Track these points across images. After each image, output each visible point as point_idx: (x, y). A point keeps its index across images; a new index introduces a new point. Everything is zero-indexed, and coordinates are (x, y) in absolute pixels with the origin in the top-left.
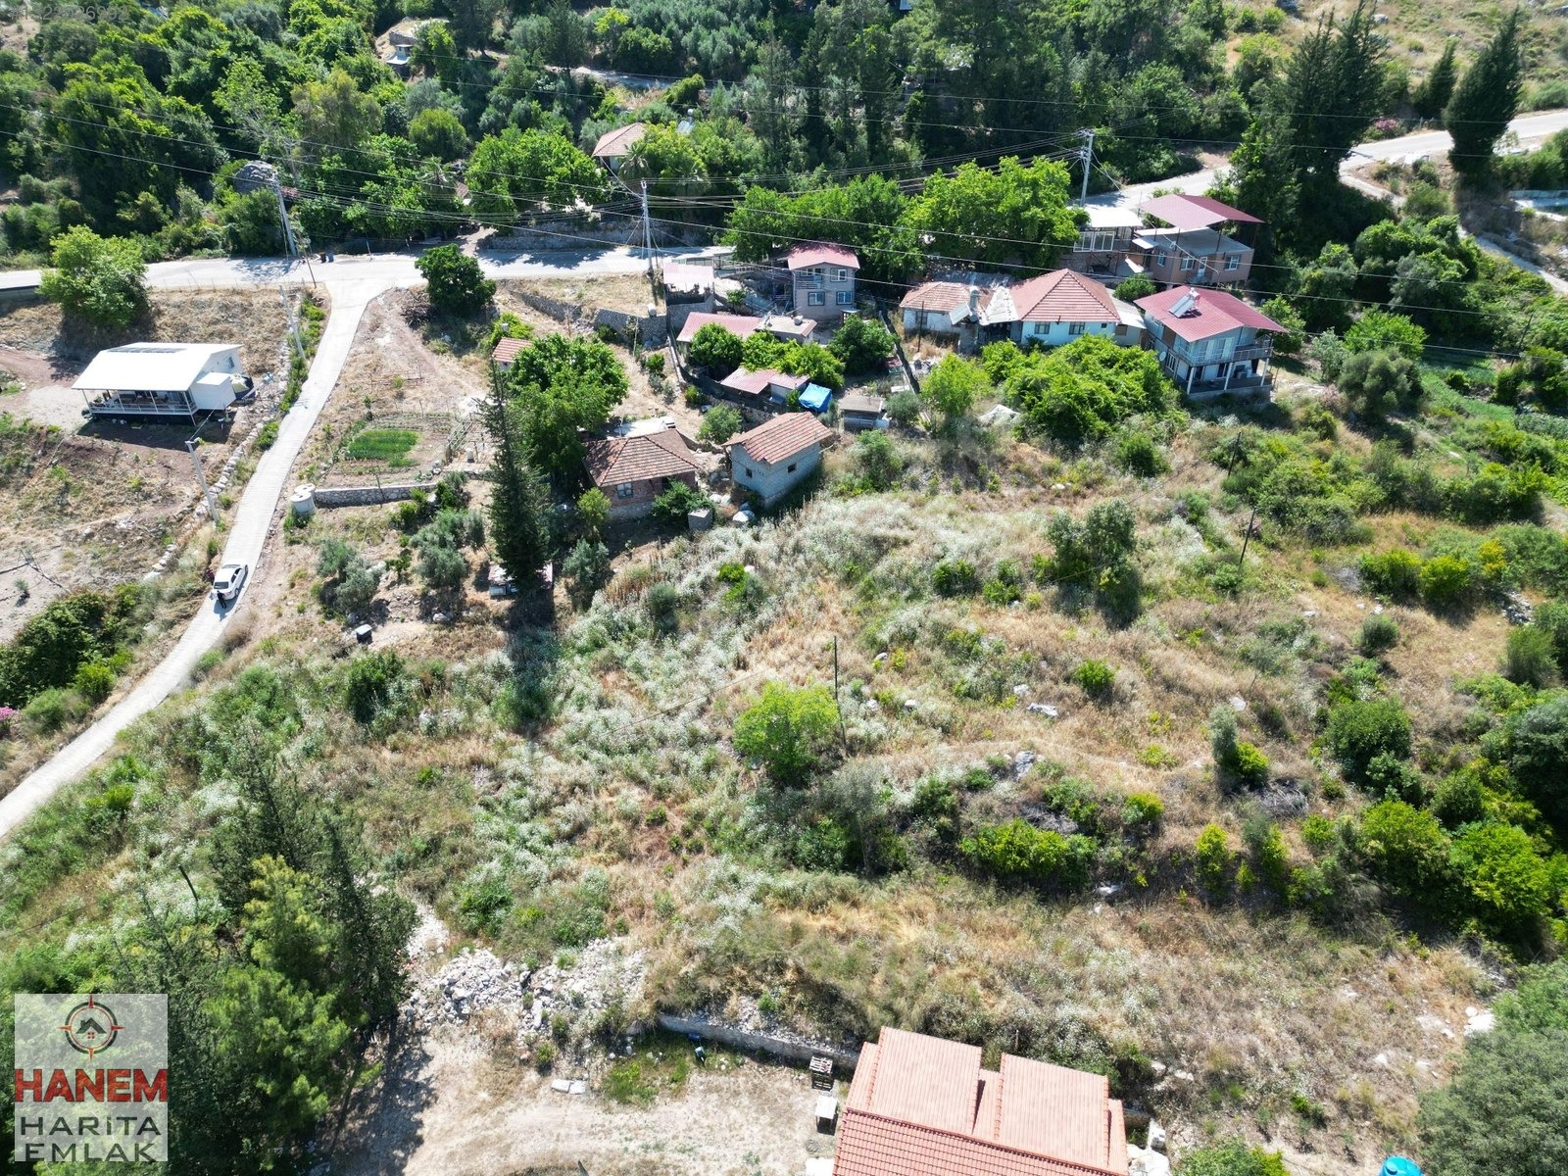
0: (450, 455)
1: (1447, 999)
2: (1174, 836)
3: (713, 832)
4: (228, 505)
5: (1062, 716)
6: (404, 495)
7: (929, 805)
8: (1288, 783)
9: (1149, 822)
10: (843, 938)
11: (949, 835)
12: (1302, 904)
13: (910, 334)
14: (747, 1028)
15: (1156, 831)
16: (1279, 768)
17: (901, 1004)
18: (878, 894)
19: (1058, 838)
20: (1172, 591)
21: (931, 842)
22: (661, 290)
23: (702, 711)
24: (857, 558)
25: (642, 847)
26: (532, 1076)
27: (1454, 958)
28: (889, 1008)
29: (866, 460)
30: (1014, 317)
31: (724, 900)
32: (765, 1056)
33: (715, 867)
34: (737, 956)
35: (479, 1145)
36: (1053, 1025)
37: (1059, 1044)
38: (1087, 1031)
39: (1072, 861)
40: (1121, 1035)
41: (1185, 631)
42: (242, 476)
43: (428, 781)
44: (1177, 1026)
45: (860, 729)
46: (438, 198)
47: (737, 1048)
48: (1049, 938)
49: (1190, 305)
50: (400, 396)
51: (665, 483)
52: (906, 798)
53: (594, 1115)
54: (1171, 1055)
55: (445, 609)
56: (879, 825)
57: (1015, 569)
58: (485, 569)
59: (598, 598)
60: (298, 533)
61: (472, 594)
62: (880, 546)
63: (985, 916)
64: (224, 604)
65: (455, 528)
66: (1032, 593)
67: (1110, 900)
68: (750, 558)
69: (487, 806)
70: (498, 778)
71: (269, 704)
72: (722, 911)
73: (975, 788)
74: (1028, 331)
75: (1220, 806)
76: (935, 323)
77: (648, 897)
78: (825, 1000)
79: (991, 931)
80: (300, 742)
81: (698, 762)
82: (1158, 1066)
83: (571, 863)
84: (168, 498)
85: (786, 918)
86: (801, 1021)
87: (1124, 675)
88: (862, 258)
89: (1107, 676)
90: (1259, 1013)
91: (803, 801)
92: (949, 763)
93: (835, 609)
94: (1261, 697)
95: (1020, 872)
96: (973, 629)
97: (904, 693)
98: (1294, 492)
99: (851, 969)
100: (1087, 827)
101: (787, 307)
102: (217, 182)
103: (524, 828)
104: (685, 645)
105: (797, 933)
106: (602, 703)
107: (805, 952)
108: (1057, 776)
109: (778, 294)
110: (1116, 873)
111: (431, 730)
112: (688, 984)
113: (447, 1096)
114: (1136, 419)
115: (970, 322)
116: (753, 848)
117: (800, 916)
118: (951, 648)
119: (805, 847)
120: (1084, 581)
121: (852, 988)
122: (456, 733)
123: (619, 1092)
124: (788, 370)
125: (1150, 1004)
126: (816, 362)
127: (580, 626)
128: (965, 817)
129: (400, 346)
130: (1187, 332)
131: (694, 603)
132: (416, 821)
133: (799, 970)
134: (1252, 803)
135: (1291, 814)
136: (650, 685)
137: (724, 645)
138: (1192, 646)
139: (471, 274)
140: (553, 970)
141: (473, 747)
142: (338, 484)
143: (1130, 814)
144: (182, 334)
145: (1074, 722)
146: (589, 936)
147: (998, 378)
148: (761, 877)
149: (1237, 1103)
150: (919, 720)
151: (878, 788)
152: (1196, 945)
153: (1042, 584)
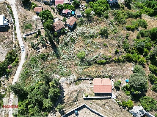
1: (130, 66)
2: (112, 58)
3: (77, 64)
4: (16, 38)
5: (103, 49)
6: (34, 33)
7: (94, 59)
8: (120, 52)
10: (89, 71)
11: (96, 61)
12: (121, 62)
16: (120, 51)
17: (95, 75)
18: (91, 67)
20: (110, 33)
21: (94, 62)
23: (73, 54)
24: (82, 35)
25: (72, 67)
26: (70, 85)
27: (131, 63)
29: (80, 21)
31: (80, 70)
32: (85, 80)
33: (78, 67)
34: (82, 74)
35: (69, 90)
36: (105, 75)
39: (105, 62)
40: (110, 74)
42: (15, 34)
43: (52, 65)
45: (87, 53)
47: (83, 79)
48: (104, 68)
50: (26, 19)
51: (62, 29)
52: (92, 59)
53: (75, 87)
55: (45, 47)
56: (90, 62)
57: (97, 34)
58: (47, 41)
59: (59, 43)
60: (26, 40)
62: (84, 33)
63: (99, 67)
67: (108, 64)
68: (72, 36)
69: (58, 66)
70: (58, 63)
71: (35, 61)
72: (80, 71)
73: (97, 57)
75: (115, 55)
77: (74, 71)
80: (39, 63)
81: (74, 59)
82: (112, 75)
83: (67, 69)
84: (9, 38)
85: (85, 70)
86: (88, 77)
87: (107, 44)
90: (118, 70)
92: (95, 55)
93: (82, 40)
94: (118, 44)
95: (101, 64)
96: (94, 41)
97: (89, 49)
98: (121, 19)
100: (106, 59)
104: (69, 47)
106: (64, 54)
107: (87, 73)
108: (103, 55)
110: (108, 62)
111: (50, 60)
112: (79, 77)
113: (65, 88)
114: (106, 11)
116: (81, 65)
118: (93, 43)
119: (85, 64)
120: (103, 34)
121: (91, 75)
123: (76, 85)
124: (69, 9)
126: (72, 8)
127: (59, 47)
129: (22, 10)
131: (68, 42)
132: (53, 69)
134: (118, 54)
135: (121, 55)
136: (67, 52)
137: (73, 46)
138: (113, 39)
140: (69, 78)
143: (109, 58)
148: (82, 68)
149: (117, 77)
150: (91, 51)
151: (89, 58)
152: (114, 66)
153: (99, 35)
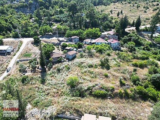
0: (35, 56)
1: (148, 107)
2: (116, 91)
3: (64, 93)
4: (9, 61)
5: (103, 79)
6: (30, 60)
7: (89, 89)
8: (127, 85)
9: (113, 89)
10: (79, 104)
11: (91, 92)
12: (131, 98)
13: (84, 44)
14: (68, 116)
15: (114, 90)
16: (126, 83)
17: (86, 111)
18: (83, 99)
19: (103, 92)
20: (113, 67)
21: (89, 93)
22: (59, 40)
23: (63, 80)
24: (80, 64)
25: (56, 96)
27: (148, 103)
28: (85, 112)
29: (80, 55)
30: (95, 42)
31: (65, 101)
32: (70, 119)
33: (64, 97)
34: (67, 107)
36: (104, 113)
37: (105, 115)
38: (108, 113)
39: (105, 94)
40: (112, 113)
41: (115, 70)
42: (11, 58)
43: (30, 89)
44: (118, 112)
45: (81, 81)
46: (36, 32)
48: (103, 103)
49: (112, 40)
50: (30, 51)
51: (59, 57)
52: (86, 88)
54: (118, 115)
55: (34, 71)
56: (83, 92)
57: (97, 65)
58: (38, 67)
59: (51, 69)
60: (17, 64)
61: (37, 69)
62: (82, 63)
63: (95, 101)
64: (8, 71)
65: (35, 62)
66: (99, 67)
67: (109, 99)
68: (68, 65)
69: (37, 92)
70: (39, 88)
71: (12, 82)
72: (65, 102)
73: (94, 87)
74: (96, 43)
75: (121, 87)
76: (87, 43)
77: (56, 101)
78: (77, 111)
79: (96, 103)
80: (15, 86)
81: (62, 86)
82: (117, 117)
83: (47, 98)
84: (3, 61)
85: (73, 102)
86: (75, 114)
87: (109, 75)
88: (79, 37)
89: (107, 75)
90: (127, 110)
91: (74, 89)
92: (91, 84)
93: (78, 69)
94: (124, 77)
95: (99, 96)
96: (92, 71)
97: (85, 77)
98: (124, 57)
99: (80, 107)
100: (106, 90)
101: (72, 42)
102: (12, 31)
103: (42, 94)
104: (61, 74)
105: (74, 104)
106: (51, 80)
107: (75, 106)
108: (103, 85)
109: (71, 41)
110: (110, 95)
111: (31, 84)
112: (61, 111)
114: (108, 51)
115: (90, 42)
116: (69, 95)
117: (74, 102)
118: (90, 73)
119: (75, 94)
120: (104, 66)
121: (80, 110)
122: (34, 84)
124: (72, 47)
125: (115, 110)
126: (75, 46)
127: (49, 72)
128: (93, 90)
129: (31, 46)
130: (112, 43)
131: (62, 69)
132: (29, 94)
133: (74, 108)
134: (124, 87)
135: (128, 88)
136: (57, 78)
137: (65, 74)
138: (116, 72)
139: (39, 39)
140: (44, 110)
141: (36, 85)
142: (22, 59)
143: (111, 89)
144: (7, 45)
145: (104, 80)
146: (49, 106)
147: (93, 48)
148: (69, 98)
150: (87, 80)
151: (83, 87)
152: (120, 103)
153: (99, 66)
